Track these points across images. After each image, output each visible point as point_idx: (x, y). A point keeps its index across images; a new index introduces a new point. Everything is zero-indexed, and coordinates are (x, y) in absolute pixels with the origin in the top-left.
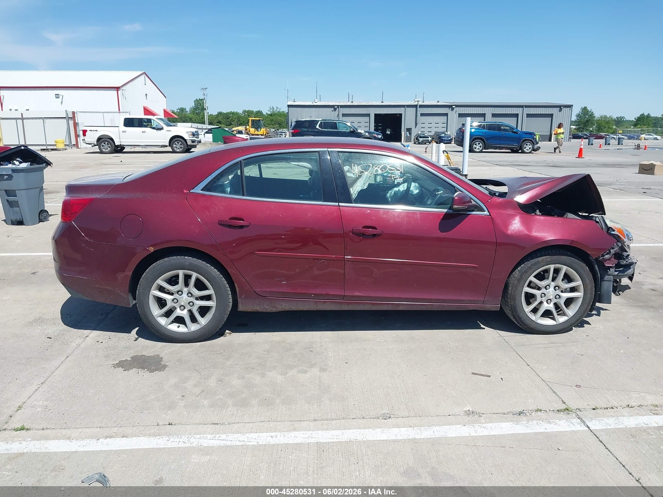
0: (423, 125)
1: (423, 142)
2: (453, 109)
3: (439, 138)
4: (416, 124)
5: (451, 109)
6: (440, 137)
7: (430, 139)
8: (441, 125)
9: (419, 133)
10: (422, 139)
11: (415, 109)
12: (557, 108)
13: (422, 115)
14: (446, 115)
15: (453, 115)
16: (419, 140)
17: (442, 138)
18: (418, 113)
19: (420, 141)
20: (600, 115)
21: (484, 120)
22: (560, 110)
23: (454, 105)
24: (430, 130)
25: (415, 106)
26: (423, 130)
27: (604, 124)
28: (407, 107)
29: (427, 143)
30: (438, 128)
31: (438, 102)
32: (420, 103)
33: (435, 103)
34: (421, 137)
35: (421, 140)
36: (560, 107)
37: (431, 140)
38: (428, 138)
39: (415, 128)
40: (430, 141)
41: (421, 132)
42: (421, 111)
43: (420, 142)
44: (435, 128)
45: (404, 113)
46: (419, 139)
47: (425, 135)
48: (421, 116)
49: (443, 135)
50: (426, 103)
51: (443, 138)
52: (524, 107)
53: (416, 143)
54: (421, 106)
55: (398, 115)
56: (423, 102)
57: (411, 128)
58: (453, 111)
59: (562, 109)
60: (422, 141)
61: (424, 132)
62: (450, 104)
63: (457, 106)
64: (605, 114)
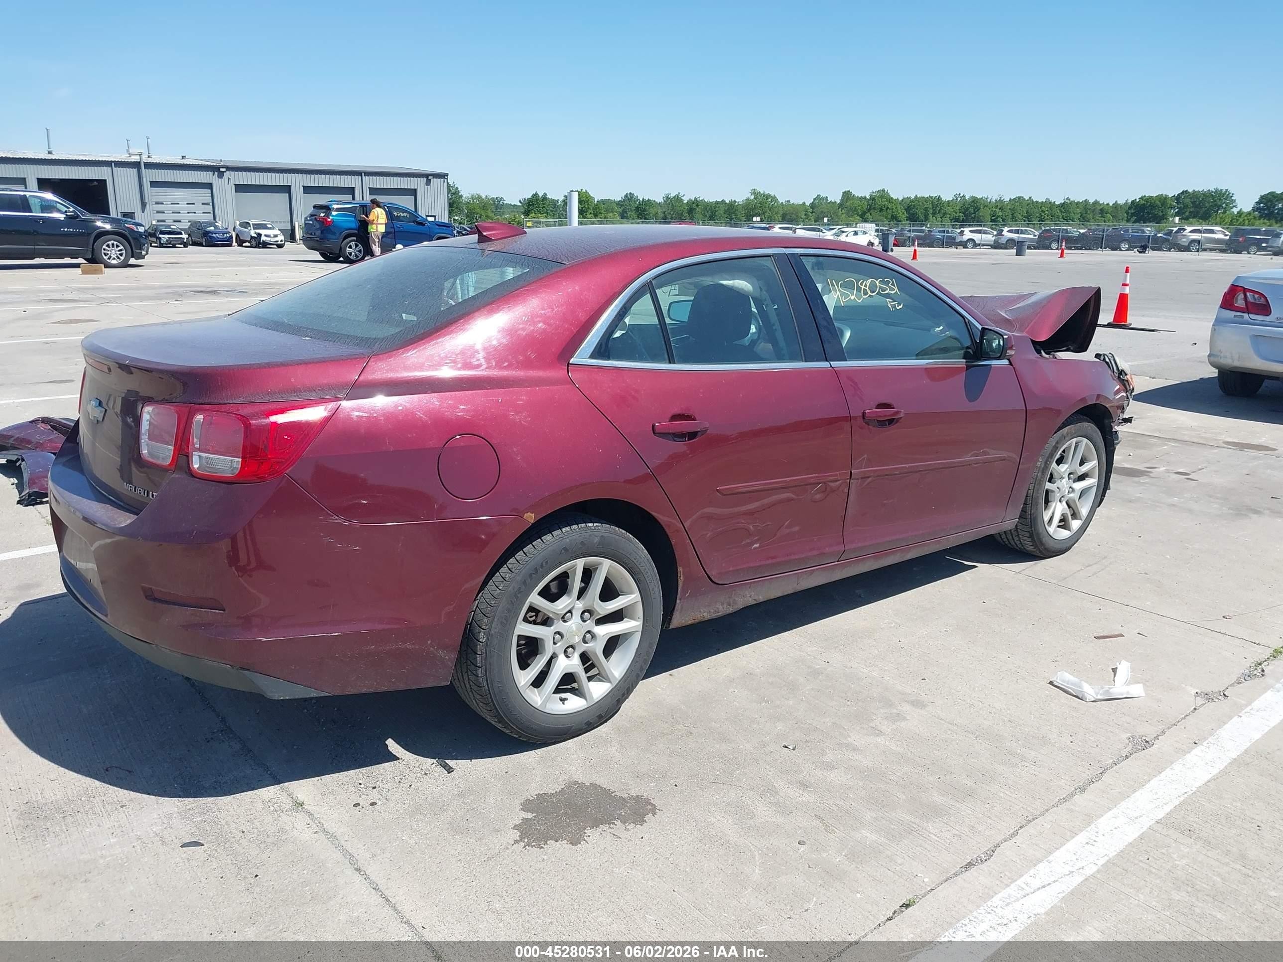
0: (160, 207)
1: (170, 243)
2: (221, 175)
3: (204, 234)
4: (144, 205)
5: (216, 173)
6: (206, 234)
7: (185, 236)
8: (199, 208)
9: (154, 223)
10: (167, 236)
11: (135, 170)
12: (422, 179)
13: (154, 184)
14: (209, 186)
15: (224, 187)
16: (160, 238)
17: (210, 234)
18: (144, 179)
19: (164, 241)
20: (469, 194)
21: (354, 199)
22: (428, 183)
23: (223, 167)
24: (177, 217)
25: (136, 165)
26: (161, 217)
27: (478, 210)
28: (115, 167)
29: (177, 246)
30: (195, 213)
31: (183, 157)
32: (145, 159)
33: (179, 161)
34: (163, 233)
35: (164, 238)
36: (428, 177)
37: (187, 239)
38: (181, 234)
39: (143, 212)
40: (185, 241)
41: (158, 221)
42: (150, 175)
43: (162, 242)
44: (188, 213)
45: (111, 178)
46: (160, 236)
47: (172, 227)
48: (151, 187)
49: (212, 228)
50: (155, 159)
51: (214, 235)
52: (363, 174)
53: (153, 245)
54: (149, 166)
55: (95, 183)
56: (149, 157)
57: (134, 213)
58: (222, 180)
59: (430, 180)
60: (167, 241)
61: (164, 221)
62: (212, 164)
63: (229, 168)
64: (478, 193)
